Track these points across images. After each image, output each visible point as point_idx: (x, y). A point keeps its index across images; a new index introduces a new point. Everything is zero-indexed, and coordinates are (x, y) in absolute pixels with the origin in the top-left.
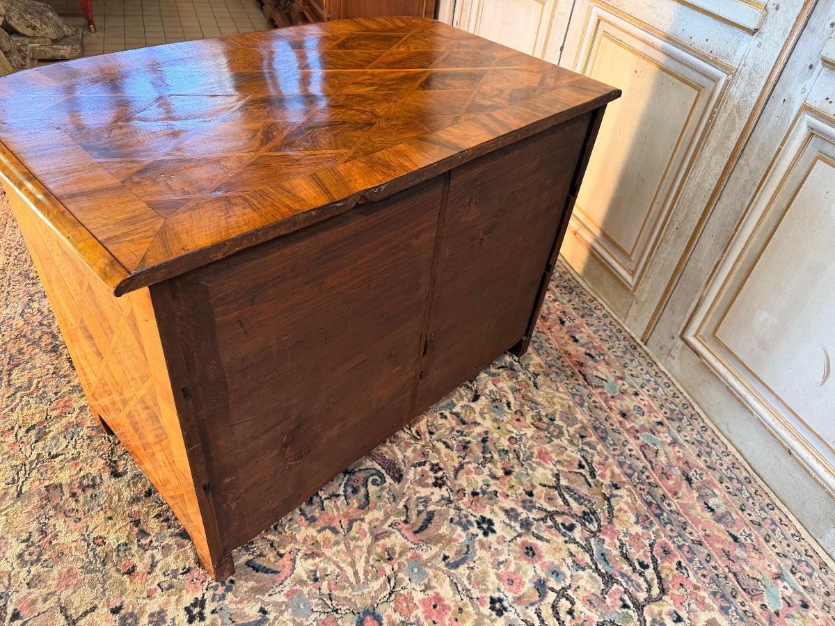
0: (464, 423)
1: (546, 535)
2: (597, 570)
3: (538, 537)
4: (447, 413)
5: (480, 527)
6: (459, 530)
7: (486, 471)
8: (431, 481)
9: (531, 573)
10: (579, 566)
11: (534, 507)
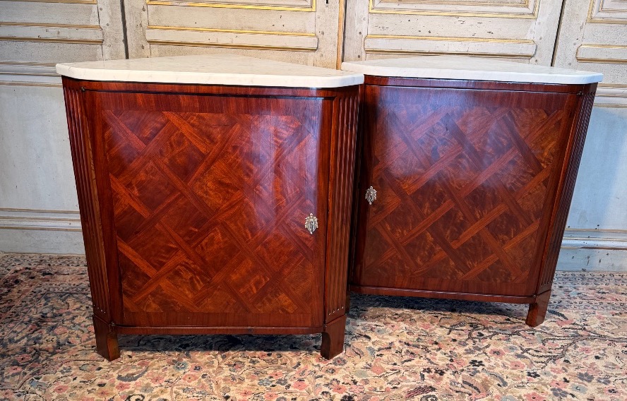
0: (390, 348)
1: (485, 344)
2: (510, 335)
3: (487, 347)
4: (379, 353)
5: (478, 366)
6: (478, 374)
7: (435, 351)
8: (438, 375)
9: (511, 357)
10: (508, 340)
11: (464, 342)
